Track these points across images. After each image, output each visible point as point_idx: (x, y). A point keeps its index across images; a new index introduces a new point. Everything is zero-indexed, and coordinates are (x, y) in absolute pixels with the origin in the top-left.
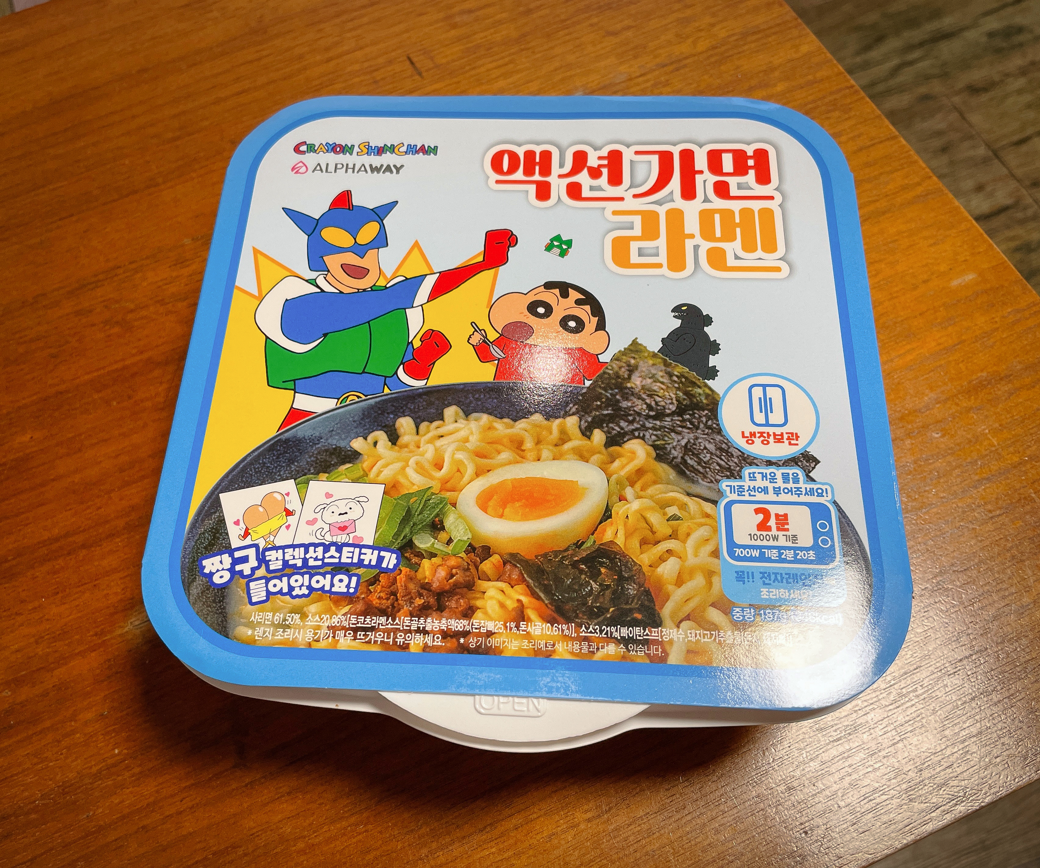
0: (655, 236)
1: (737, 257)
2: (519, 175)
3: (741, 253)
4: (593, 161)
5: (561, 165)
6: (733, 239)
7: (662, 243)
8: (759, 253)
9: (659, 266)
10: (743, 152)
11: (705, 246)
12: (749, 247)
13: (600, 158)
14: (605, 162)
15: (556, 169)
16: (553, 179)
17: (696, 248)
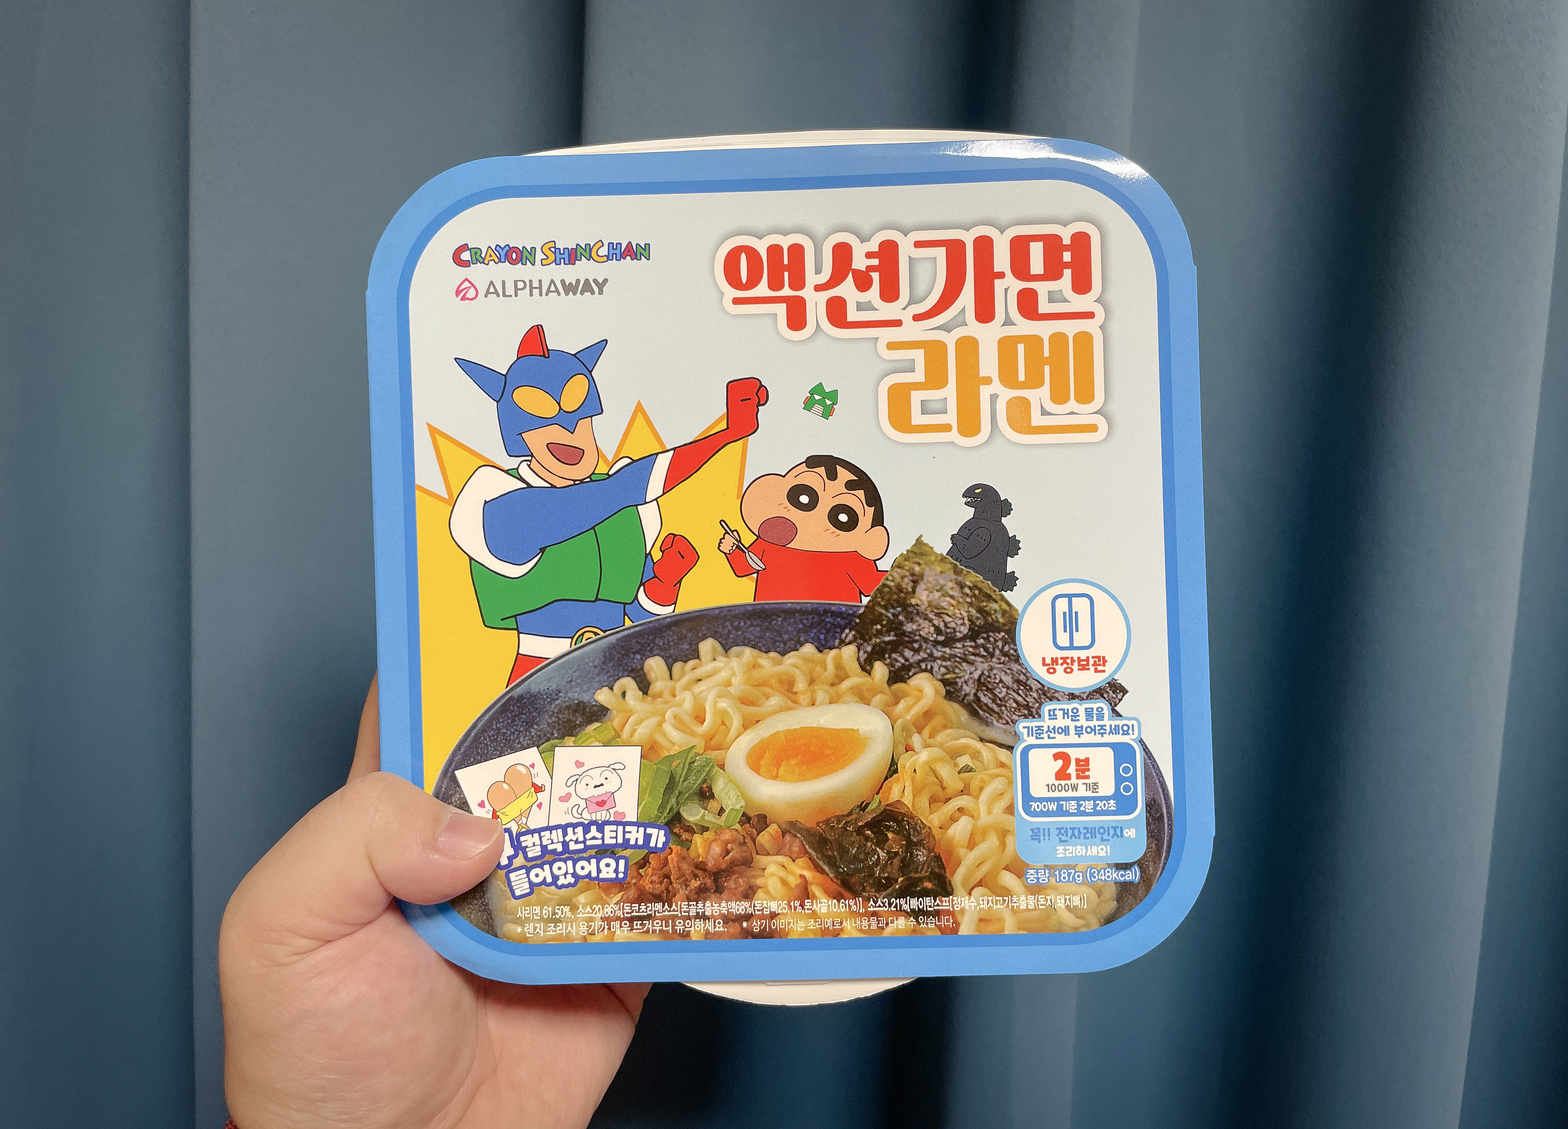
0: (942, 383)
1: (1044, 412)
2: (762, 289)
3: (1050, 406)
4: (860, 262)
5: (818, 271)
6: (1039, 384)
7: (950, 392)
8: (1072, 404)
9: (947, 428)
10: (1057, 238)
11: (1006, 394)
12: (1059, 397)
13: (869, 255)
14: (875, 262)
15: (812, 279)
16: (807, 293)
17: (994, 398)
